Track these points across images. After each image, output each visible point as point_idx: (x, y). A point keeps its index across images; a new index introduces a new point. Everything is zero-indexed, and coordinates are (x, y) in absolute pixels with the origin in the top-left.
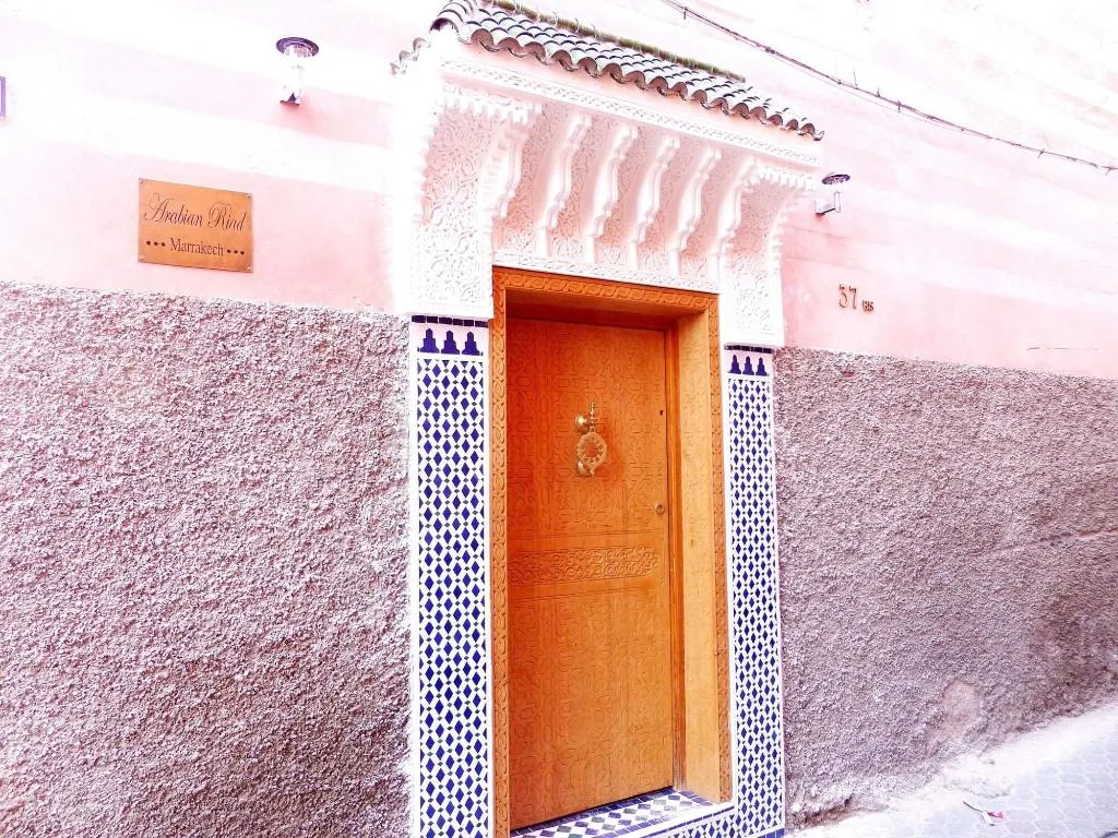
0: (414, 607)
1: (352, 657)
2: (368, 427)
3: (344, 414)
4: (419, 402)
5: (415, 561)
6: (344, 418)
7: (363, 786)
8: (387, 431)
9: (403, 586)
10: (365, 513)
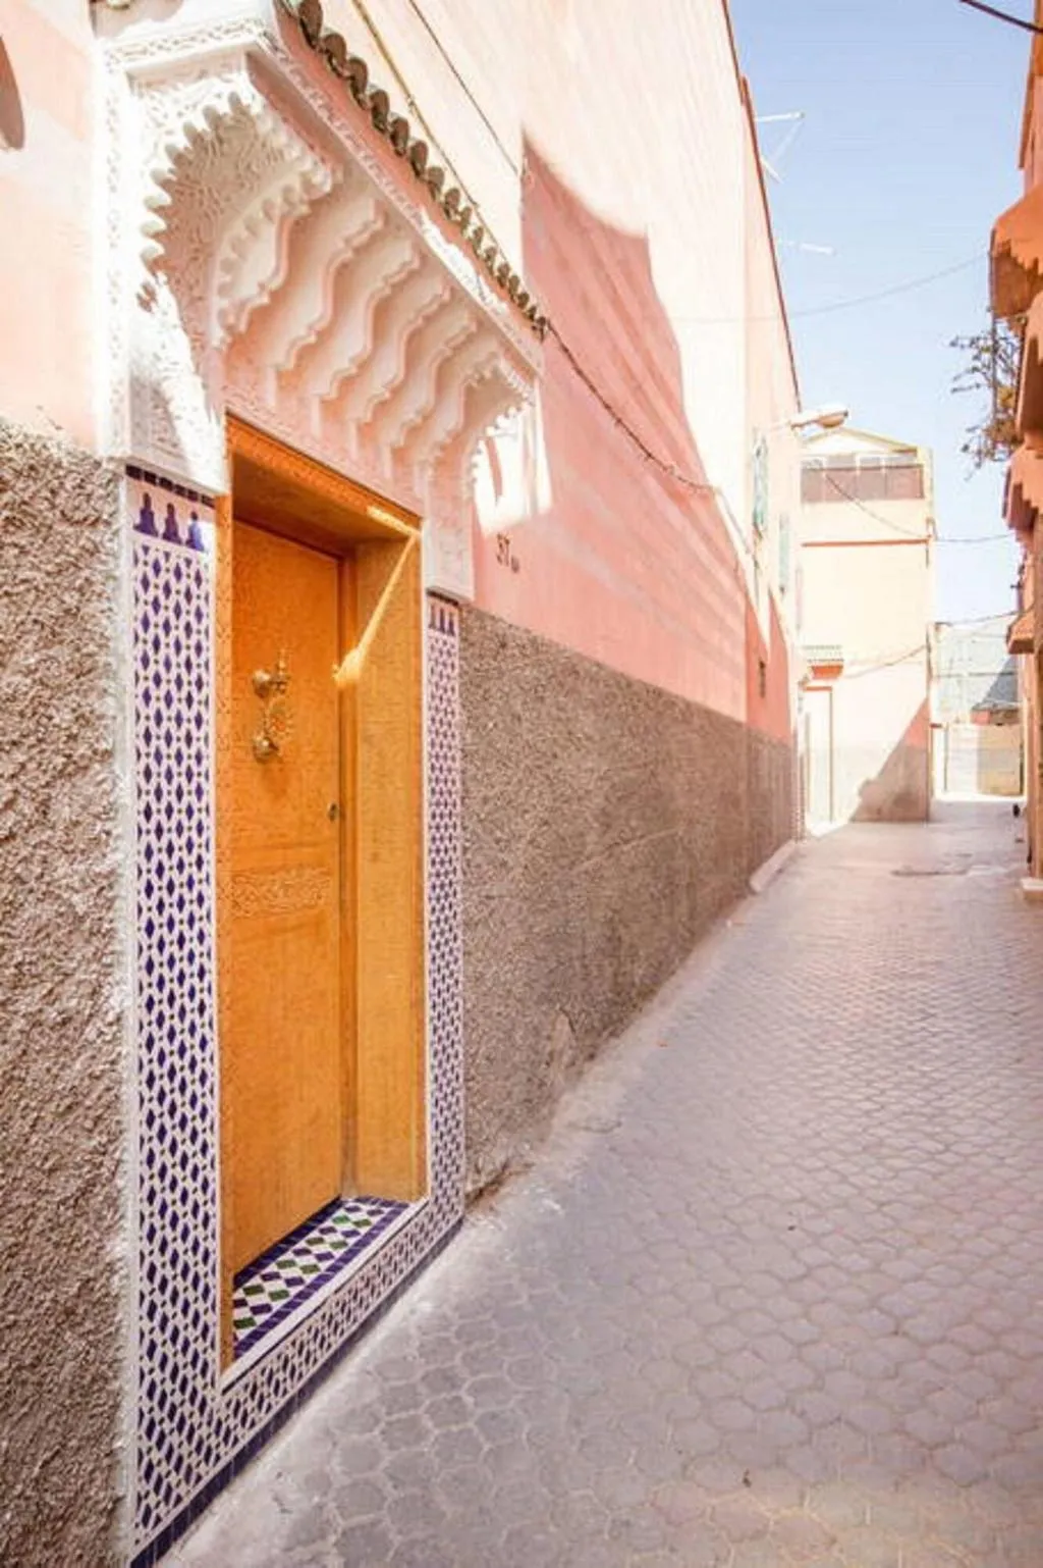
0: (129, 971)
1: (48, 1070)
2: (63, 653)
3: (29, 626)
4: (136, 619)
5: (129, 891)
6: (29, 632)
7: (62, 1299)
8: (88, 663)
9: (110, 934)
10: (63, 812)
